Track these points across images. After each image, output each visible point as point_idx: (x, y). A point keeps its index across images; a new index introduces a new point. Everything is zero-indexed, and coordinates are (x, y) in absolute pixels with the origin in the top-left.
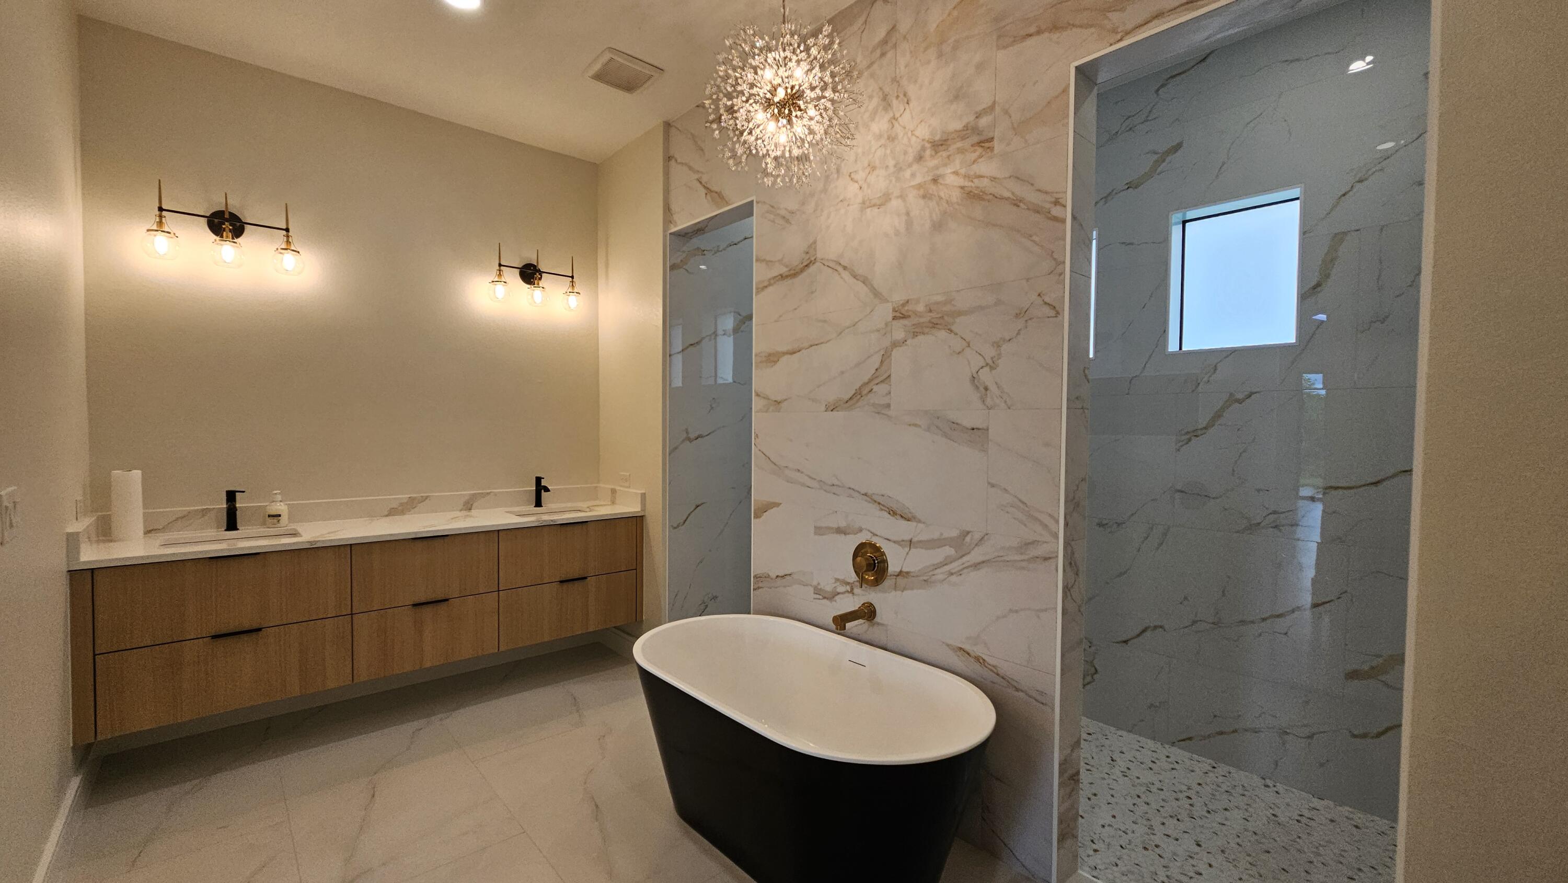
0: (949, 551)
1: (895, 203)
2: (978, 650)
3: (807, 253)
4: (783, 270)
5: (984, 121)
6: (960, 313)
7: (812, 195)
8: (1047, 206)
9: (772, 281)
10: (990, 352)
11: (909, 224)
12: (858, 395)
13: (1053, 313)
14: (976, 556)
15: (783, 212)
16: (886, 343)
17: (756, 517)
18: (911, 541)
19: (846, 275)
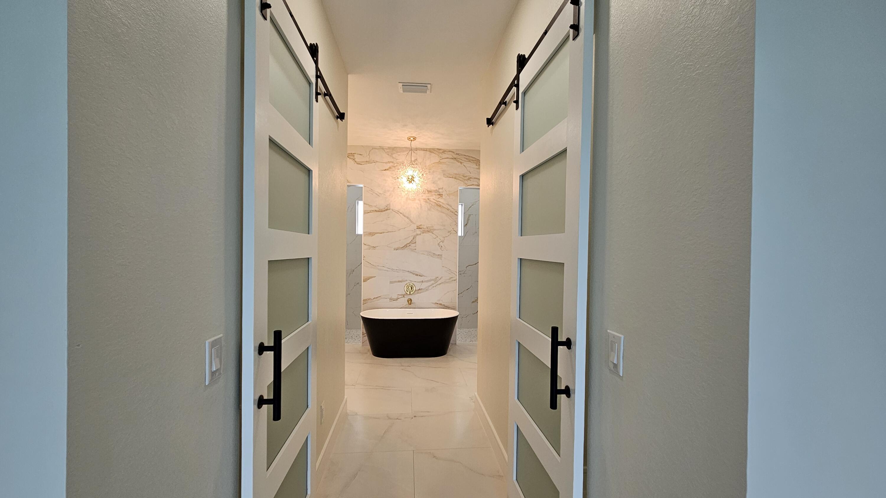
0: (433, 282)
1: (417, 201)
2: (441, 302)
3: (387, 206)
4: (377, 209)
5: (440, 190)
6: (435, 230)
7: (388, 191)
8: (454, 212)
9: (372, 211)
10: (442, 239)
11: (421, 207)
12: (406, 246)
13: (455, 232)
14: (439, 282)
15: (377, 193)
16: (415, 234)
17: (364, 281)
18: (422, 281)
19: (401, 215)
